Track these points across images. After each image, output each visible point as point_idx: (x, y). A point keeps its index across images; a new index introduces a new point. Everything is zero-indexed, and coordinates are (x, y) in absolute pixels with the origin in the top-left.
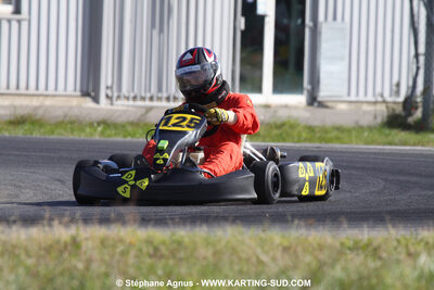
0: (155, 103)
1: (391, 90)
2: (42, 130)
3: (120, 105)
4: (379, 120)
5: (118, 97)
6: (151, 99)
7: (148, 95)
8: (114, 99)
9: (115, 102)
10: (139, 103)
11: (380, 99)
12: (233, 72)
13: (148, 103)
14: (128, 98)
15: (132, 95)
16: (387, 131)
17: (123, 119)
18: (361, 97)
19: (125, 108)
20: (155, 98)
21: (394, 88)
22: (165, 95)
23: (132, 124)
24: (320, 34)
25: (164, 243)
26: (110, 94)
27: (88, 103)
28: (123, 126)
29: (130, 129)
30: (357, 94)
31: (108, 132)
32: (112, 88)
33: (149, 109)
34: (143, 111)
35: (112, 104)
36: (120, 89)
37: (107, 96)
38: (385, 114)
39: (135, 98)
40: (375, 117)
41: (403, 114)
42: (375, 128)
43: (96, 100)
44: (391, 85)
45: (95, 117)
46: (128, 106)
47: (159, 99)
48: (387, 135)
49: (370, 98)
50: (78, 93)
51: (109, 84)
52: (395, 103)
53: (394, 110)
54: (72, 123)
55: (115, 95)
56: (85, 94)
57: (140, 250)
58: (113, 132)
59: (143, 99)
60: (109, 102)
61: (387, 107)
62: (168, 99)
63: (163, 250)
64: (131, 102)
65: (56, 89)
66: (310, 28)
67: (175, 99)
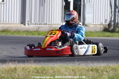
0: (41, 26)
2: (10, 33)
5: (31, 24)
6: (40, 24)
9: (30, 25)
10: (36, 25)
13: (39, 25)
14: (33, 24)
15: (34, 23)
17: (32, 30)
22: (43, 23)
23: (34, 31)
25: (40, 69)
26: (28, 23)
27: (23, 26)
28: (32, 32)
29: (34, 33)
33: (39, 28)
34: (37, 28)
35: (29, 26)
36: (31, 22)
39: (35, 24)
43: (25, 25)
45: (24, 29)
47: (42, 24)
50: (20, 23)
51: (28, 20)
54: (18, 31)
55: (30, 23)
56: (22, 23)
57: (33, 71)
58: (29, 34)
59: (37, 24)
62: (44, 24)
63: (40, 71)
64: (34, 25)
65: (14, 22)
67: (46, 24)
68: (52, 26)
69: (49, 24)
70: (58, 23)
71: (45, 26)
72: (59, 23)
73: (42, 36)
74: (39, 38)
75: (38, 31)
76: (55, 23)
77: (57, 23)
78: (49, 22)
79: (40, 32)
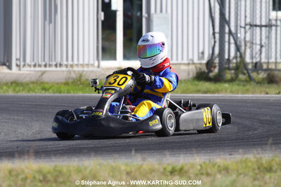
0: (48, 69)
1: (199, 56)
3: (25, 70)
4: (191, 76)
5: (24, 65)
6: (45, 66)
7: (44, 63)
8: (21, 66)
9: (22, 69)
10: (38, 69)
11: (191, 62)
12: (98, 47)
13: (43, 69)
14: (30, 66)
15: (33, 63)
16: (197, 83)
17: (27, 79)
18: (180, 61)
19: (28, 72)
20: (48, 65)
21: (200, 55)
22: (54, 63)
23: (33, 83)
24: (152, 21)
26: (18, 64)
27: (5, 70)
28: (27, 84)
29: (31, 86)
30: (177, 59)
31: (17, 89)
32: (20, 60)
33: (43, 73)
34: (40, 74)
35: (20, 70)
36: (24, 60)
37: (17, 65)
38: (195, 72)
39: (35, 66)
40: (189, 74)
41: (206, 71)
42: (188, 80)
43: (10, 67)
44: (199, 53)
45: (9, 79)
46: (31, 71)
47: (50, 65)
48: (196, 85)
49: (185, 61)
51: (18, 57)
52: (200, 64)
53: (200, 69)
55: (22, 64)
56: (3, 64)
58: (21, 88)
59: (40, 66)
60: (18, 68)
61: (196, 67)
62: (56, 66)
64: (32, 68)
66: (146, 18)
67: (61, 65)
68: (75, 69)
69: (67, 66)
70: (89, 61)
71: (58, 69)
72: (91, 62)
73: (52, 95)
74: (45, 98)
75: (42, 83)
76: (81, 62)
77: (86, 62)
78: (67, 60)
79: (47, 83)
